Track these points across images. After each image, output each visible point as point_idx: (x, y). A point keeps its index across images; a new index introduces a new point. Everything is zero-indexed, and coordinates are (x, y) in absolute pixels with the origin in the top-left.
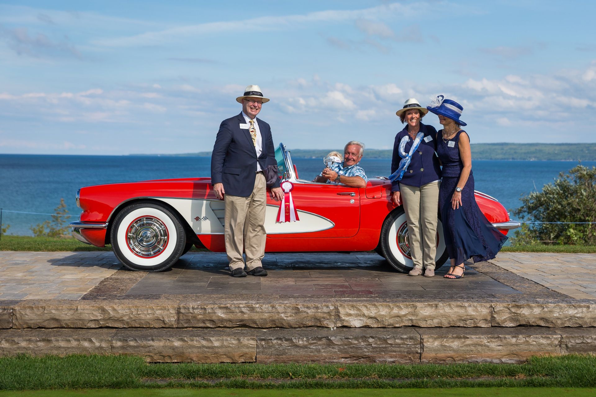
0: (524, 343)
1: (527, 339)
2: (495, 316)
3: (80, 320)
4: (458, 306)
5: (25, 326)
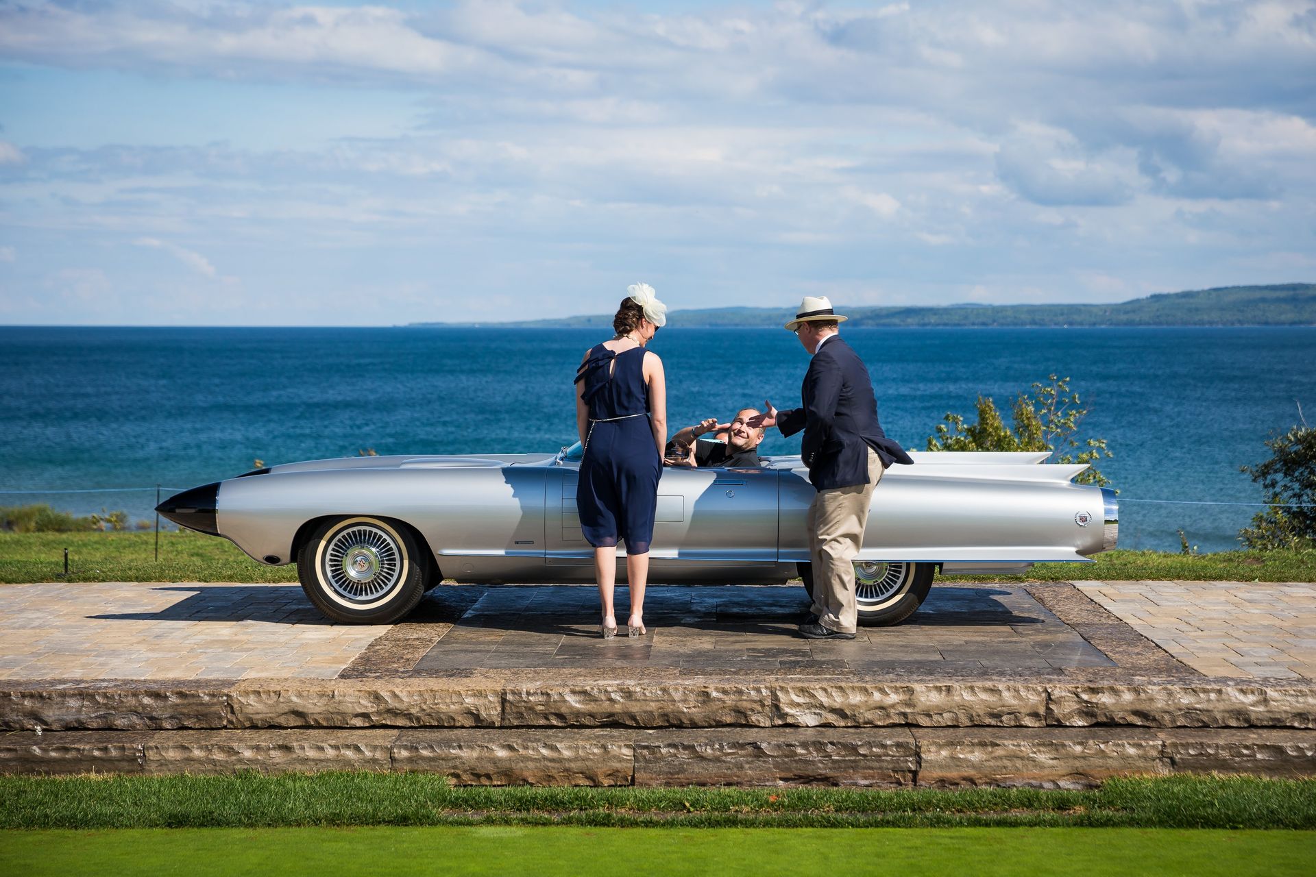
0: (1096, 754)
1: (1102, 746)
2: (1053, 707)
3: (338, 713)
4: (986, 690)
5: (247, 724)
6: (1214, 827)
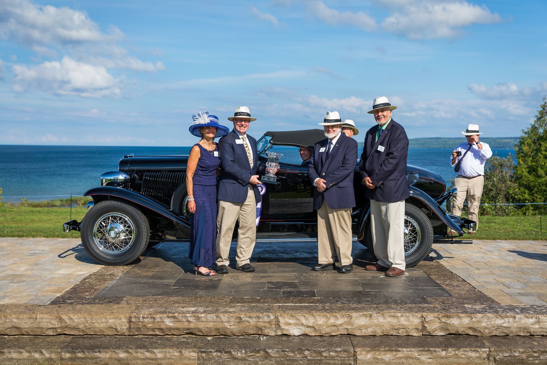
1: (457, 352)
2: (426, 325)
3: (39, 328)
4: (390, 316)
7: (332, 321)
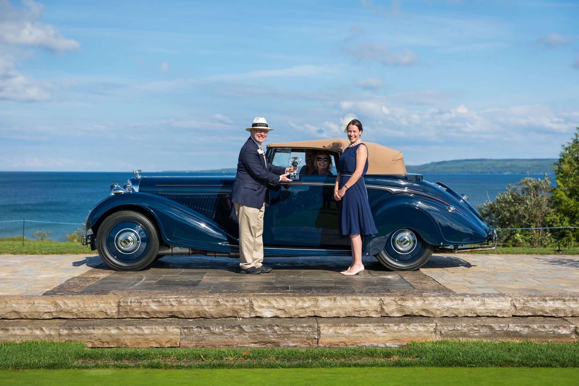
0: (404, 330)
1: (407, 327)
2: (384, 307)
3: (36, 312)
4: (353, 300)
6: (461, 366)
7: (300, 304)
